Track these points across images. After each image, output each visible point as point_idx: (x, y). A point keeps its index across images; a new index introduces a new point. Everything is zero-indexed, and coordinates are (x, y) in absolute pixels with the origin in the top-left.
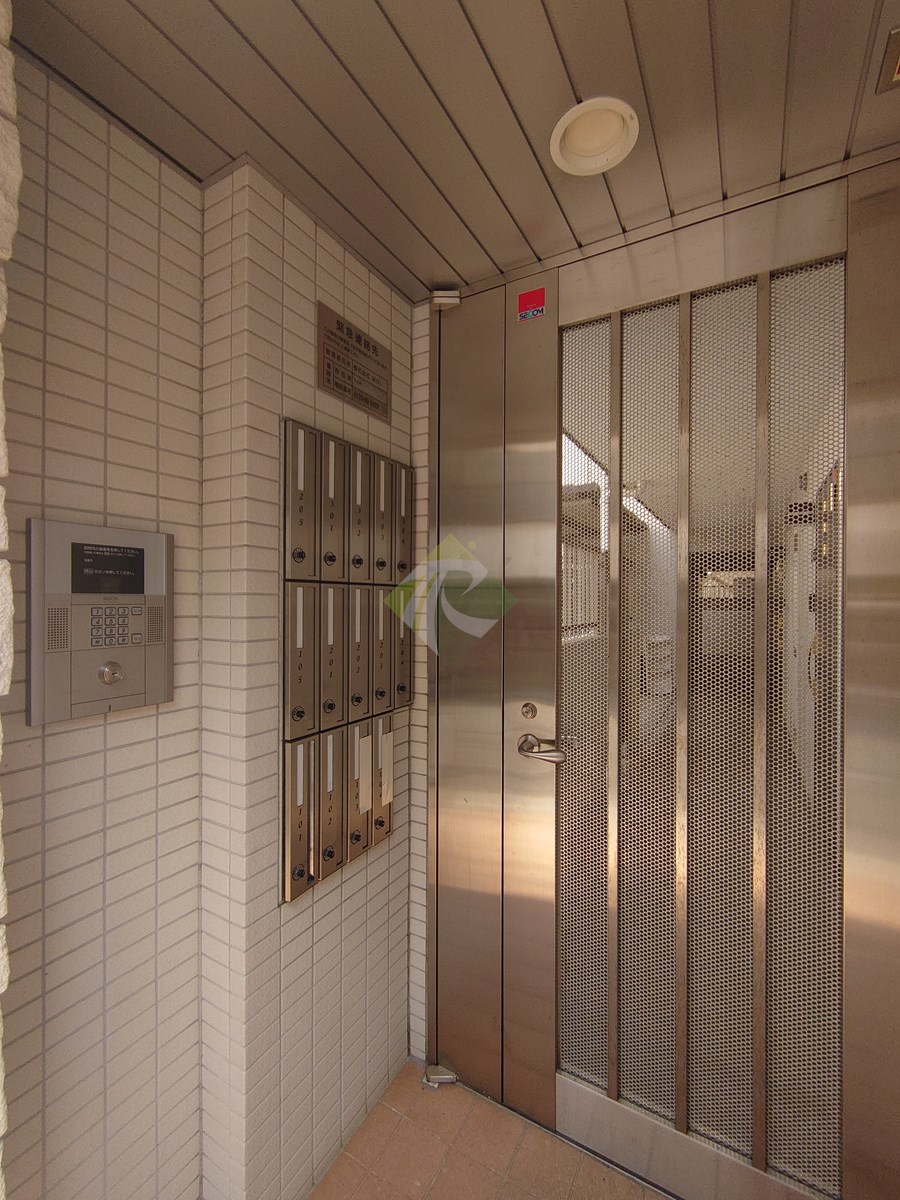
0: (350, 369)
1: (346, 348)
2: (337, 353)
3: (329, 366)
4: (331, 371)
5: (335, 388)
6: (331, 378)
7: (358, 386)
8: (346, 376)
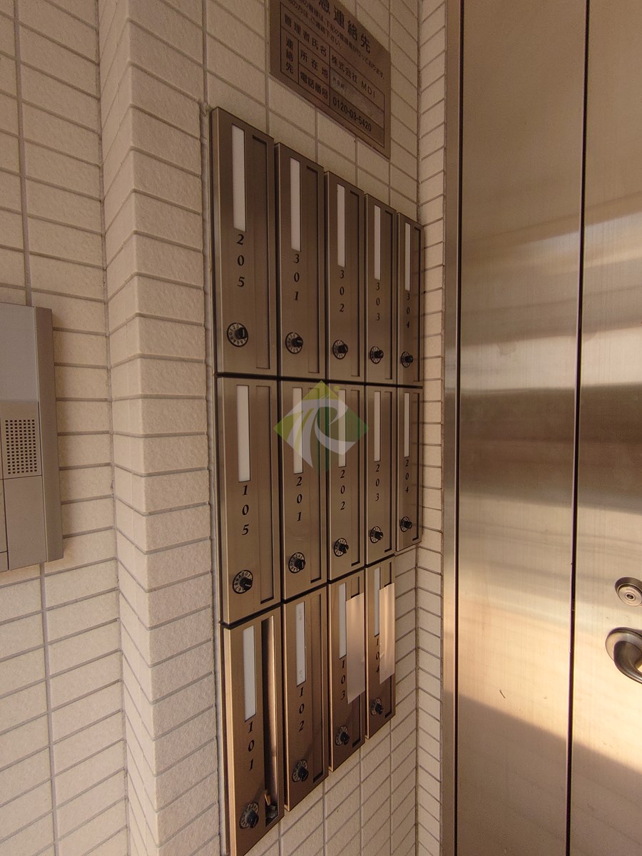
0: (327, 59)
1: (318, 25)
2: (303, 28)
3: (290, 44)
4: (295, 53)
5: (301, 81)
6: (294, 64)
7: (339, 89)
8: (320, 68)
